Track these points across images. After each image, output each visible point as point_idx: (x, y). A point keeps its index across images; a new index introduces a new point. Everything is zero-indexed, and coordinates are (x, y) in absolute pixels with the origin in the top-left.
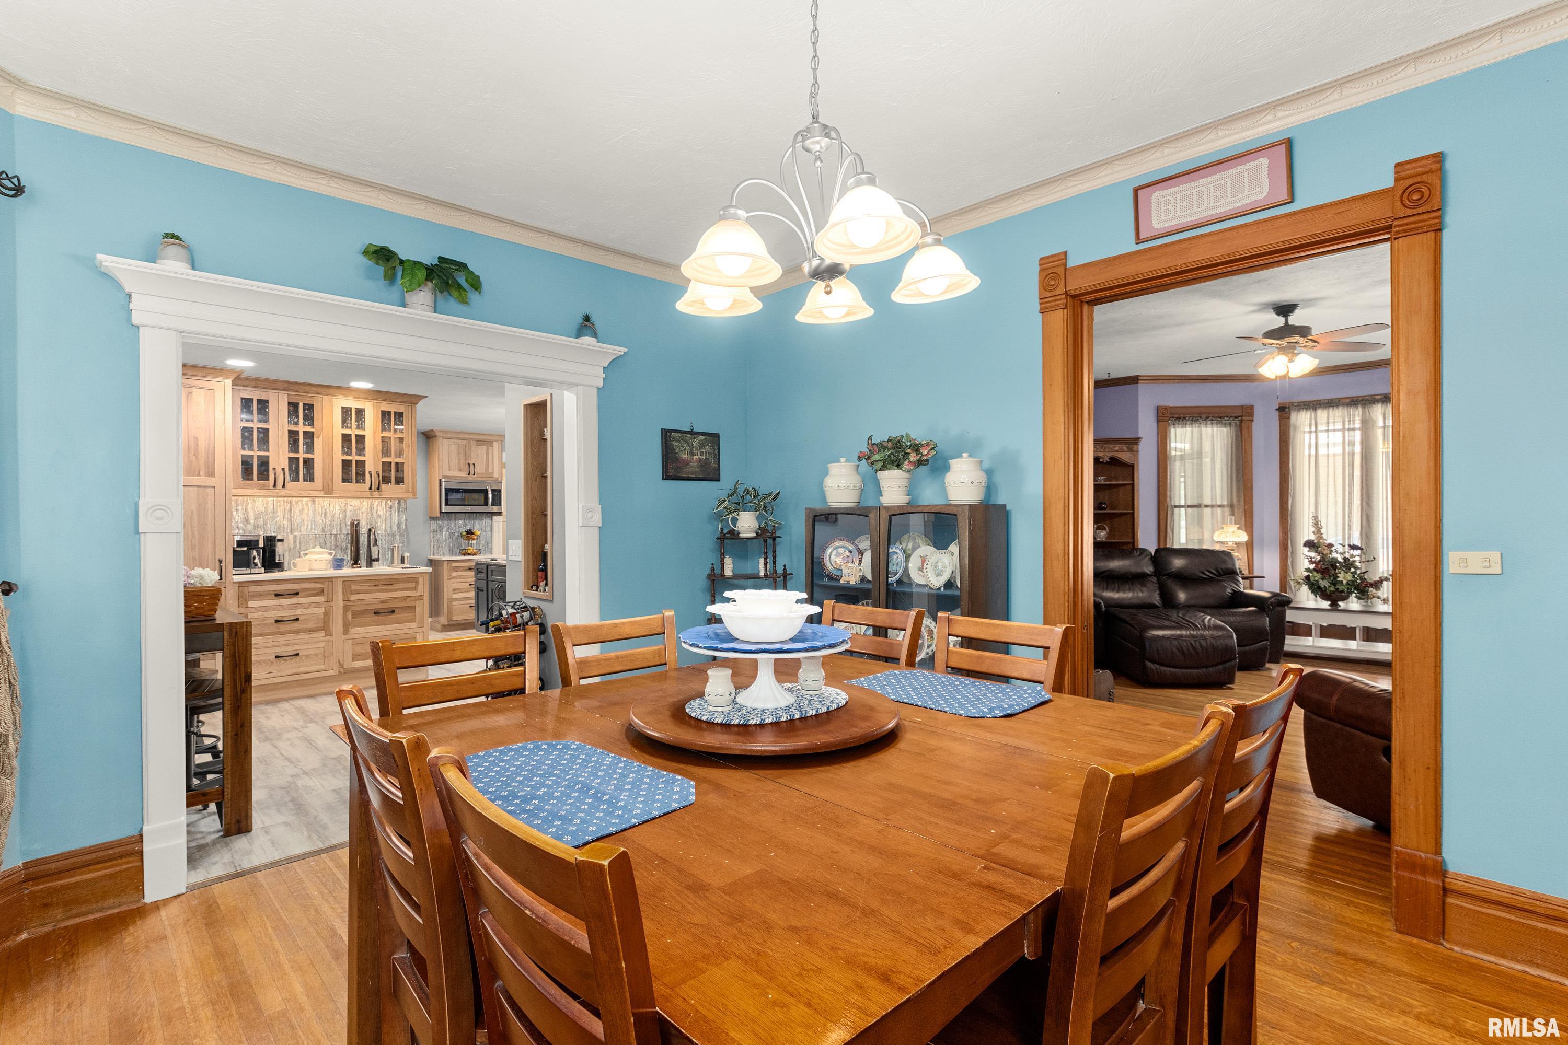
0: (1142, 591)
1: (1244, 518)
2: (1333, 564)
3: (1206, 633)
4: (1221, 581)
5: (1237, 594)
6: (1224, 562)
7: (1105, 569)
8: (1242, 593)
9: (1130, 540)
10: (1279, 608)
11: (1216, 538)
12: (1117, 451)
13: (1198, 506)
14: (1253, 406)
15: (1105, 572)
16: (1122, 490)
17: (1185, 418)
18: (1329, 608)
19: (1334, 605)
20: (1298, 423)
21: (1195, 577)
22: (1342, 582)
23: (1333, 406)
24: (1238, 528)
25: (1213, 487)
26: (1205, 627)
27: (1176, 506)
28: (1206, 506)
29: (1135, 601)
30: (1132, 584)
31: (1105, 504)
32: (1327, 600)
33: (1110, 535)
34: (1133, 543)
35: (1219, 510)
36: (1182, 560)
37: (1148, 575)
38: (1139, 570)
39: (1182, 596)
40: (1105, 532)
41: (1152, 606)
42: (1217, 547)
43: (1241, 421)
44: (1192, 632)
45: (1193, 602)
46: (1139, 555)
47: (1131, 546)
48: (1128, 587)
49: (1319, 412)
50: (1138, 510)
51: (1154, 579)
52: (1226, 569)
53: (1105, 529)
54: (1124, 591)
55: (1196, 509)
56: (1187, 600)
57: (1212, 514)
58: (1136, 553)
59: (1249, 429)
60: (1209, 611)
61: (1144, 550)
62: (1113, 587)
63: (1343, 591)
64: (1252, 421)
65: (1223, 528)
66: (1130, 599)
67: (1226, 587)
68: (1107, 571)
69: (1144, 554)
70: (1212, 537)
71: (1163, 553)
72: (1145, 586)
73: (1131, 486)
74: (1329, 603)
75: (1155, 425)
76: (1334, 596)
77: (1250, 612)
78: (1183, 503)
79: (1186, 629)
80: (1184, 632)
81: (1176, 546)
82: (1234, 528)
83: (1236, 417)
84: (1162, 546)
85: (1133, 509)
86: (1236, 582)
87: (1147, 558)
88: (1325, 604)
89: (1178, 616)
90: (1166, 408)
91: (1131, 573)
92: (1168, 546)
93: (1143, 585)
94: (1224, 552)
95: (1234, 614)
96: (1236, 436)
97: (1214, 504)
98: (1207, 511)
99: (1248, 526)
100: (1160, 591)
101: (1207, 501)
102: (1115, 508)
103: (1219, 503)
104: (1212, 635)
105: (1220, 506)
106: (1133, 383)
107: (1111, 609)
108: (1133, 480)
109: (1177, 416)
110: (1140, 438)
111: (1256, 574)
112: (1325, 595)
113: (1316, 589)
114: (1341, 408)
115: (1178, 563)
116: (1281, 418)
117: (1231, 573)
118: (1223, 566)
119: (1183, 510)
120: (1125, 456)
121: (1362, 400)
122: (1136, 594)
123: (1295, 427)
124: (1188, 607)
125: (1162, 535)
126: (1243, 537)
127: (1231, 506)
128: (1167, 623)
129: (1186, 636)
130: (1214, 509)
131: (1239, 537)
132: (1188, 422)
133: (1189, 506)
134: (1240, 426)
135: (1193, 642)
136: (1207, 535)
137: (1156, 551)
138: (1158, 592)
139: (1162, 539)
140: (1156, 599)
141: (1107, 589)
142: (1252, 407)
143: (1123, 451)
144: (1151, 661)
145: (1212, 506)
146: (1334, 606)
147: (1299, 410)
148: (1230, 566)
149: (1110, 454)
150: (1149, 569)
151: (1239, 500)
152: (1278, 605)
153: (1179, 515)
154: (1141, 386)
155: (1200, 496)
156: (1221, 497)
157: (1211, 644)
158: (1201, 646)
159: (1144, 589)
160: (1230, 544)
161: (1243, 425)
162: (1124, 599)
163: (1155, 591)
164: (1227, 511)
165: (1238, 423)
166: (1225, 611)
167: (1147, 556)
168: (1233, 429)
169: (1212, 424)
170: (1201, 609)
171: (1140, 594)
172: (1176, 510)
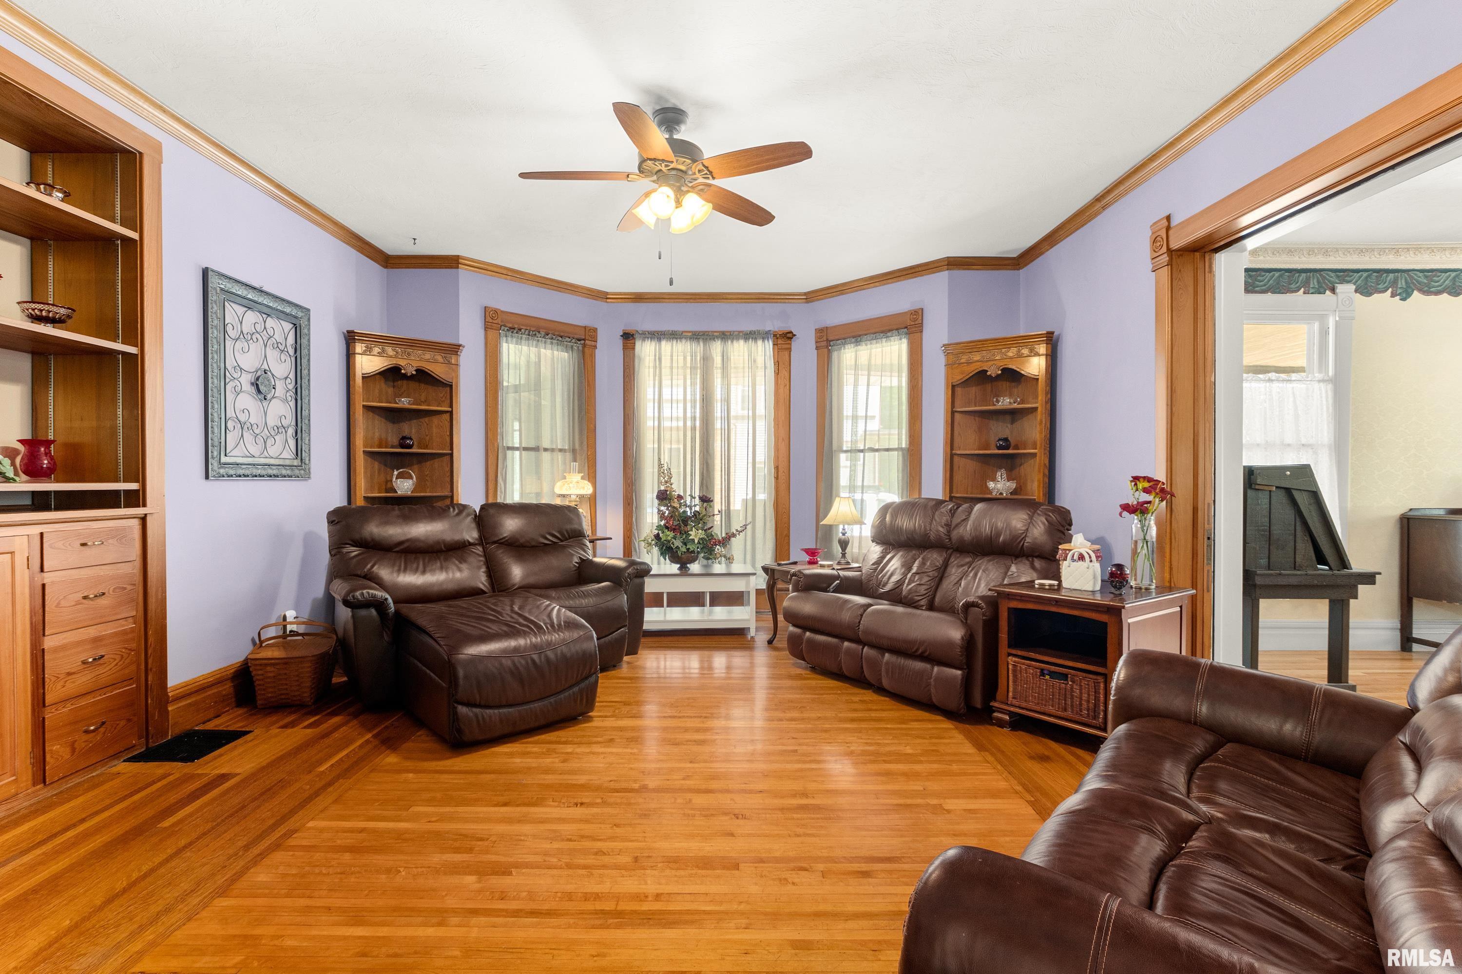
0: (460, 570)
1: (586, 465)
2: (685, 520)
3: (555, 637)
4: (564, 547)
5: (585, 563)
6: (570, 521)
7: (403, 538)
8: (591, 562)
9: (447, 493)
10: (637, 581)
11: (558, 491)
12: (428, 361)
13: (536, 449)
14: (597, 329)
15: (401, 543)
16: (435, 420)
17: (520, 330)
18: (678, 572)
19: (684, 568)
20: (643, 355)
21: (533, 544)
22: (693, 540)
23: (676, 338)
24: (583, 478)
25: (553, 427)
26: (554, 628)
27: (509, 448)
28: (546, 450)
29: (450, 586)
30: (446, 560)
31: (411, 439)
32: (676, 563)
33: (417, 487)
34: (452, 497)
35: (560, 456)
36: (516, 520)
37: (470, 544)
38: (457, 537)
39: (517, 572)
40: (411, 482)
41: (476, 592)
42: (558, 502)
43: (584, 346)
44: (534, 640)
45: (532, 580)
46: (458, 514)
47: (448, 502)
48: (438, 564)
49: (664, 343)
50: (459, 451)
51: (479, 550)
52: (571, 530)
53: (411, 477)
54: (433, 571)
55: (532, 453)
56: (525, 577)
57: (552, 459)
58: (453, 512)
59: (593, 356)
60: (553, 593)
61: (464, 507)
62: (415, 566)
63: (693, 552)
64: (595, 347)
65: (565, 478)
66: (442, 583)
67: (573, 555)
68: (408, 540)
69: (464, 514)
70: (553, 488)
71: (492, 511)
72: (465, 561)
73: (448, 414)
74: (679, 566)
75: (481, 332)
76: (683, 560)
77: (603, 588)
78: (517, 445)
79: (524, 634)
80: (521, 642)
81: (509, 501)
82: (576, 477)
83: (579, 340)
84: (491, 501)
85: (452, 449)
86: (583, 547)
87: (469, 519)
88: (674, 568)
89: (512, 611)
90: (496, 311)
91: (444, 541)
92: (499, 500)
93: (462, 560)
94: (568, 508)
95: (586, 595)
96: (579, 365)
97: (554, 447)
98: (546, 456)
99: (591, 475)
100: (488, 567)
101: (546, 444)
102: (426, 447)
103: (559, 447)
104: (564, 640)
105: (561, 450)
106: (451, 268)
107: (405, 609)
108: (451, 406)
109: (511, 325)
110: (460, 346)
111: (600, 534)
112: (675, 558)
113: (667, 550)
114: (684, 341)
115: (511, 525)
116: (625, 348)
117: (577, 535)
118: (569, 527)
119: (517, 453)
120: (438, 370)
121: (703, 335)
122: (451, 575)
123: (640, 359)
124: (527, 588)
125: (491, 486)
126: (587, 489)
127: (574, 451)
128: (494, 628)
129: (525, 649)
130: (554, 453)
131: (583, 488)
132: (524, 336)
133: (525, 449)
134: (583, 352)
135: (535, 657)
136: (546, 488)
137: (483, 508)
138: (484, 569)
139: (491, 492)
140: (481, 580)
141: (405, 570)
142: (595, 330)
143: (436, 362)
144: (468, 704)
145: (553, 450)
146: (684, 570)
147: (644, 340)
148: (576, 526)
149: (416, 364)
150: (471, 534)
151: (581, 443)
152: (636, 577)
153: (513, 458)
154: (463, 273)
155: (538, 437)
156: (562, 442)
157: (564, 656)
158: (548, 660)
159: (464, 566)
160: (573, 497)
161: (586, 350)
162: (432, 585)
163: (479, 568)
164: (569, 456)
165: (581, 348)
166: (574, 591)
167: (468, 515)
168: (575, 354)
169: (552, 343)
170: (543, 592)
171: (458, 575)
172: (509, 453)
